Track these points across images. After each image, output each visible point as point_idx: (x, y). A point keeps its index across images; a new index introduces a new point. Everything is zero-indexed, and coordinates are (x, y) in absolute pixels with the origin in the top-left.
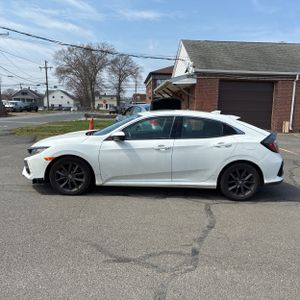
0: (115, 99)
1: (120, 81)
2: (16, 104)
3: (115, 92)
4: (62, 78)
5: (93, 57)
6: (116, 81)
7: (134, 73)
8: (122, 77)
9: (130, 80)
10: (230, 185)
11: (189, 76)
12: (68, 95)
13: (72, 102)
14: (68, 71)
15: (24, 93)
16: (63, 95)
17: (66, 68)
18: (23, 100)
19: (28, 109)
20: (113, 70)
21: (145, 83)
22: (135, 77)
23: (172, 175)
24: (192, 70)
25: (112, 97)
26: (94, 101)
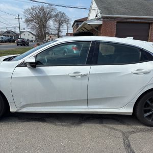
0: (57, 36)
1: (59, 26)
2: (3, 38)
3: (57, 32)
4: (29, 24)
5: (45, 13)
6: (57, 26)
7: (67, 22)
8: (60, 24)
9: (65, 26)
10: (146, 112)
11: (98, 19)
12: (32, 33)
13: (34, 37)
14: (32, 21)
15: (8, 32)
16: (29, 34)
17: (30, 19)
18: (8, 36)
19: (9, 41)
20: (56, 20)
21: (73, 26)
22: (67, 24)
23: (87, 102)
24: (100, 15)
25: (55, 35)
26: (45, 37)
